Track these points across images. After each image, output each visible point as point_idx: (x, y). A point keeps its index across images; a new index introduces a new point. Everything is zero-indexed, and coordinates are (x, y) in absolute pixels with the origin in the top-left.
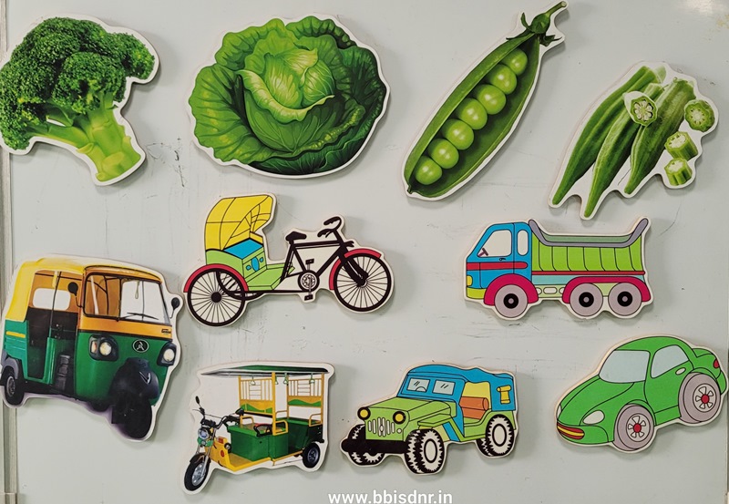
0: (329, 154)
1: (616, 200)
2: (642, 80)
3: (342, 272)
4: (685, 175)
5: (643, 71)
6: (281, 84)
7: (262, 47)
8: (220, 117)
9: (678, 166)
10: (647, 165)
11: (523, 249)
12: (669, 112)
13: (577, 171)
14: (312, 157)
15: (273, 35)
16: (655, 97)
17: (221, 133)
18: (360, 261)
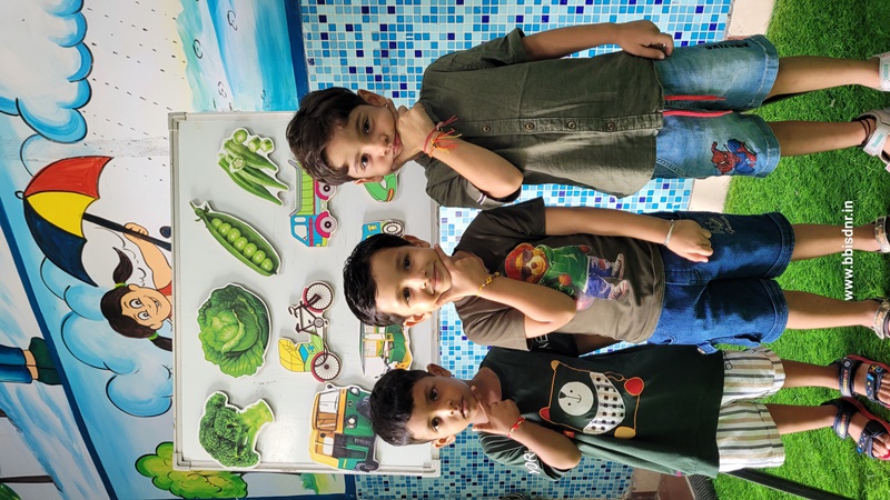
0: (259, 312)
1: (281, 175)
2: (224, 164)
3: (314, 306)
4: (268, 142)
5: (220, 164)
6: (228, 334)
7: (211, 343)
8: (243, 363)
9: (264, 146)
10: (263, 160)
11: (303, 220)
12: (239, 151)
13: (266, 194)
14: (261, 319)
15: (206, 338)
16: (232, 158)
17: (250, 363)
18: (309, 298)
